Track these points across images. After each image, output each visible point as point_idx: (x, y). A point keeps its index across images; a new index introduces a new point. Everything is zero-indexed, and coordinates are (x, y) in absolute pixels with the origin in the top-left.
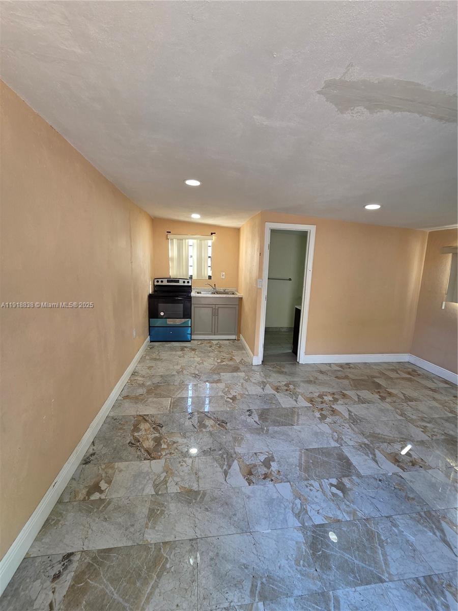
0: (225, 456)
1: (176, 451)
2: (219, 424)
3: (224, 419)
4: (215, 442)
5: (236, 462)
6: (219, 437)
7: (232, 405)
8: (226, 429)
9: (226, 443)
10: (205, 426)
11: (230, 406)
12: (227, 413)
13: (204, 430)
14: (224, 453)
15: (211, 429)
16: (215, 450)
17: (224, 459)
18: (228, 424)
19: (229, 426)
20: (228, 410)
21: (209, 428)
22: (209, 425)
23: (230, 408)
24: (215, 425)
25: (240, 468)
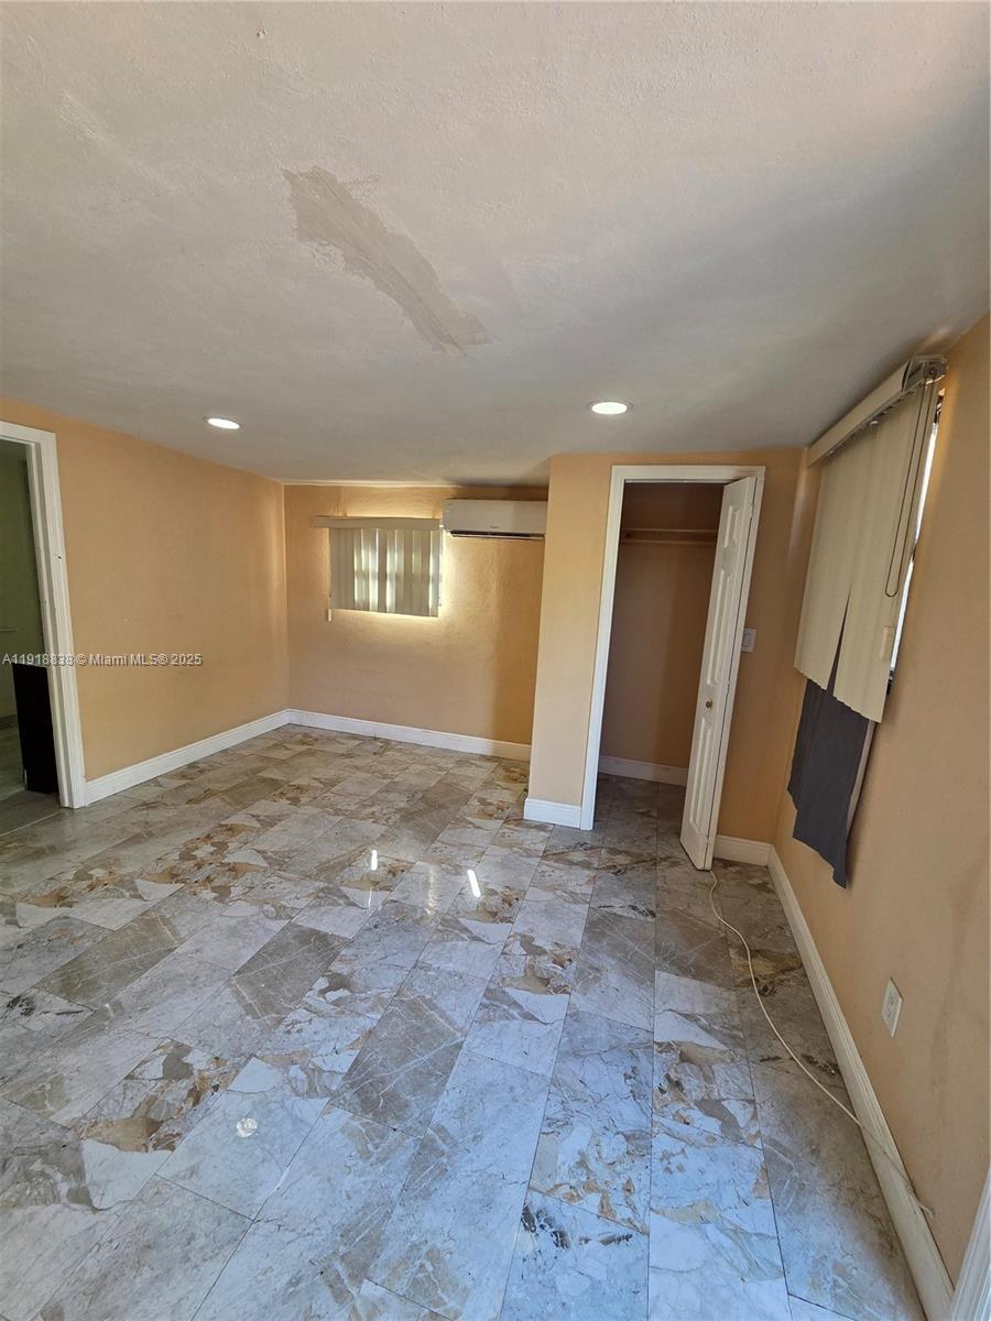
5: (88, 1144)
25: (116, 1144)
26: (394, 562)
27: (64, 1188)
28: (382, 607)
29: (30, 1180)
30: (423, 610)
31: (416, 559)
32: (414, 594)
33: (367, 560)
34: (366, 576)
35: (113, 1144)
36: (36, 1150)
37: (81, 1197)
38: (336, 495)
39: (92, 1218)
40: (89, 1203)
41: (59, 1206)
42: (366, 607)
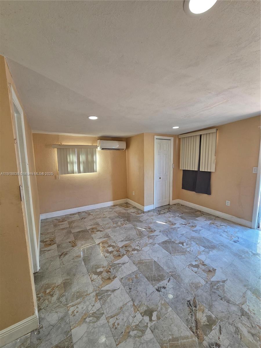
0: (215, 287)
1: (254, 326)
2: (196, 307)
3: (186, 306)
4: (214, 299)
5: (212, 280)
6: (206, 299)
7: (161, 309)
8: (195, 298)
9: (206, 292)
10: (209, 318)
11: (164, 310)
12: (176, 308)
13: (213, 316)
14: (215, 289)
15: (206, 310)
16: (219, 295)
17: (218, 286)
18: (188, 299)
19: (190, 298)
20: (170, 309)
21: (207, 313)
22: (205, 315)
23: (167, 309)
24: (200, 310)
25: (213, 276)
26: (82, 158)
27: (221, 284)
28: (79, 172)
29: (218, 288)
30: (93, 170)
31: (89, 157)
32: (89, 167)
33: (73, 158)
34: (72, 163)
35: (213, 277)
36: (211, 287)
37: (224, 282)
38: (57, 138)
39: (228, 280)
40: (225, 281)
41: (225, 284)
42: (73, 172)
